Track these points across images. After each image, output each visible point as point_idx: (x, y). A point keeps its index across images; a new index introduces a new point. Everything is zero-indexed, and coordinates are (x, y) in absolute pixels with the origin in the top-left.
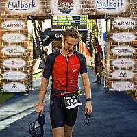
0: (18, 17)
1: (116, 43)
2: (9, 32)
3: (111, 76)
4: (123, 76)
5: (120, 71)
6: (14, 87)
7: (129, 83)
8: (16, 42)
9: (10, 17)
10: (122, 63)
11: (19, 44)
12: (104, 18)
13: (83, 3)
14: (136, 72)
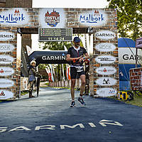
0: (8, 29)
1: (99, 53)
3: (95, 83)
4: (107, 83)
5: (103, 78)
6: (2, 94)
7: (112, 89)
10: (105, 71)
11: (8, 53)
12: (87, 33)
13: (68, 17)
14: (117, 79)
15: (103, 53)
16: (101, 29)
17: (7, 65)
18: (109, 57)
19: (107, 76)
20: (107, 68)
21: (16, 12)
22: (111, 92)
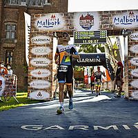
0: (45, 33)
1: (134, 54)
2: (37, 46)
6: (40, 94)
8: (43, 54)
9: (38, 33)
11: (45, 56)
12: (121, 35)
16: (136, 30)
17: (44, 68)
21: (52, 17)
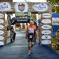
1: (43, 24)
3: (41, 38)
4: (46, 38)
5: (45, 36)
7: (49, 41)
10: (46, 32)
11: (1, 24)
12: (38, 13)
13: (29, 7)
14: (51, 36)
15: (45, 24)
17: (1, 30)
18: (48, 26)
19: (47, 35)
20: (47, 31)
21: (4, 4)
22: (48, 42)
